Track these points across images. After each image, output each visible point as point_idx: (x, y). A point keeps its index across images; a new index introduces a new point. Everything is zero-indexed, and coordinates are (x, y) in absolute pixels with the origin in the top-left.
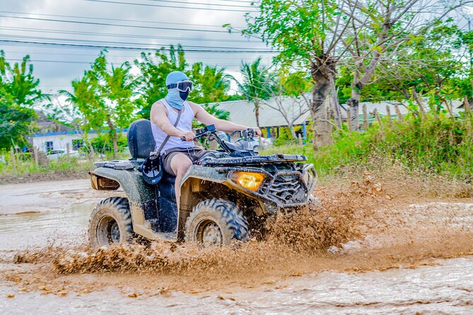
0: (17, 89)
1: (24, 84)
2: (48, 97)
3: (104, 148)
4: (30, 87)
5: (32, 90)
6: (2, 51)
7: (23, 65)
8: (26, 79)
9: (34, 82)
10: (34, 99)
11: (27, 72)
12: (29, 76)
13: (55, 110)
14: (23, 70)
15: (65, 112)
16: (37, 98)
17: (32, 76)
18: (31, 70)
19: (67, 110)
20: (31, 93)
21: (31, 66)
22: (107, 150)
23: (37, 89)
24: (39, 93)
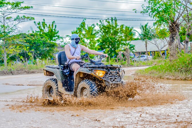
0: (50, 35)
1: (52, 33)
2: (62, 38)
4: (55, 34)
5: (55, 35)
6: (44, 20)
7: (52, 25)
8: (53, 31)
9: (57, 31)
10: (56, 39)
11: (54, 28)
13: (65, 43)
14: (52, 27)
16: (58, 38)
17: (56, 29)
18: (56, 27)
20: (55, 36)
21: (56, 25)
23: (58, 35)
24: (58, 36)
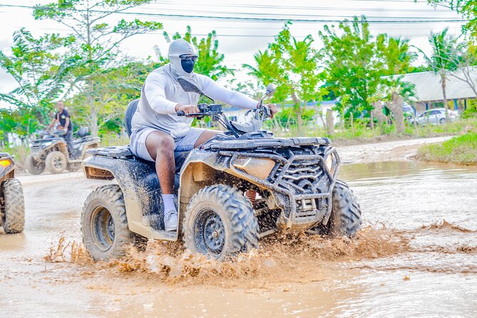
0: (202, 64)
1: (209, 60)
2: (232, 71)
3: (288, 121)
4: (215, 63)
5: (216, 66)
6: (188, 27)
7: (209, 40)
8: (211, 54)
9: (219, 57)
10: (218, 75)
11: (212, 47)
12: (214, 51)
13: (239, 85)
14: (209, 45)
15: (248, 87)
16: (221, 73)
17: (217, 52)
18: (216, 45)
19: (251, 85)
20: (213, 69)
21: (217, 41)
22: (291, 124)
23: (222, 64)
24: (224, 70)
